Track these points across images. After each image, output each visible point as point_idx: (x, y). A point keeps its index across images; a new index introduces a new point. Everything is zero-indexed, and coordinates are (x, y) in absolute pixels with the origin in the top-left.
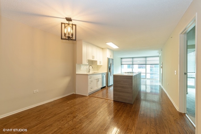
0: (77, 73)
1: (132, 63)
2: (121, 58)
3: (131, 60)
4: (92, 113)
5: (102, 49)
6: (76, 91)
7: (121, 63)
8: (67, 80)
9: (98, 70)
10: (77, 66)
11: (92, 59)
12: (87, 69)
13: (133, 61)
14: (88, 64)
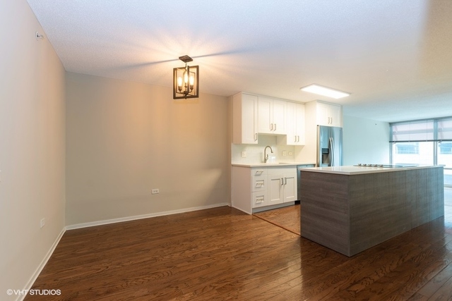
0: (233, 162)
1: (436, 135)
2: (391, 124)
3: (430, 125)
4: (226, 250)
5: (305, 104)
6: (232, 202)
7: (391, 137)
8: (212, 177)
9: (294, 157)
10: (233, 148)
11: (271, 132)
12: (261, 154)
13: (436, 131)
14: (257, 142)
